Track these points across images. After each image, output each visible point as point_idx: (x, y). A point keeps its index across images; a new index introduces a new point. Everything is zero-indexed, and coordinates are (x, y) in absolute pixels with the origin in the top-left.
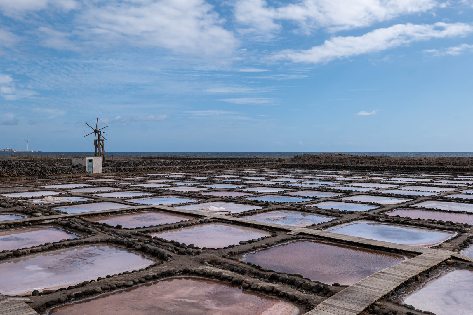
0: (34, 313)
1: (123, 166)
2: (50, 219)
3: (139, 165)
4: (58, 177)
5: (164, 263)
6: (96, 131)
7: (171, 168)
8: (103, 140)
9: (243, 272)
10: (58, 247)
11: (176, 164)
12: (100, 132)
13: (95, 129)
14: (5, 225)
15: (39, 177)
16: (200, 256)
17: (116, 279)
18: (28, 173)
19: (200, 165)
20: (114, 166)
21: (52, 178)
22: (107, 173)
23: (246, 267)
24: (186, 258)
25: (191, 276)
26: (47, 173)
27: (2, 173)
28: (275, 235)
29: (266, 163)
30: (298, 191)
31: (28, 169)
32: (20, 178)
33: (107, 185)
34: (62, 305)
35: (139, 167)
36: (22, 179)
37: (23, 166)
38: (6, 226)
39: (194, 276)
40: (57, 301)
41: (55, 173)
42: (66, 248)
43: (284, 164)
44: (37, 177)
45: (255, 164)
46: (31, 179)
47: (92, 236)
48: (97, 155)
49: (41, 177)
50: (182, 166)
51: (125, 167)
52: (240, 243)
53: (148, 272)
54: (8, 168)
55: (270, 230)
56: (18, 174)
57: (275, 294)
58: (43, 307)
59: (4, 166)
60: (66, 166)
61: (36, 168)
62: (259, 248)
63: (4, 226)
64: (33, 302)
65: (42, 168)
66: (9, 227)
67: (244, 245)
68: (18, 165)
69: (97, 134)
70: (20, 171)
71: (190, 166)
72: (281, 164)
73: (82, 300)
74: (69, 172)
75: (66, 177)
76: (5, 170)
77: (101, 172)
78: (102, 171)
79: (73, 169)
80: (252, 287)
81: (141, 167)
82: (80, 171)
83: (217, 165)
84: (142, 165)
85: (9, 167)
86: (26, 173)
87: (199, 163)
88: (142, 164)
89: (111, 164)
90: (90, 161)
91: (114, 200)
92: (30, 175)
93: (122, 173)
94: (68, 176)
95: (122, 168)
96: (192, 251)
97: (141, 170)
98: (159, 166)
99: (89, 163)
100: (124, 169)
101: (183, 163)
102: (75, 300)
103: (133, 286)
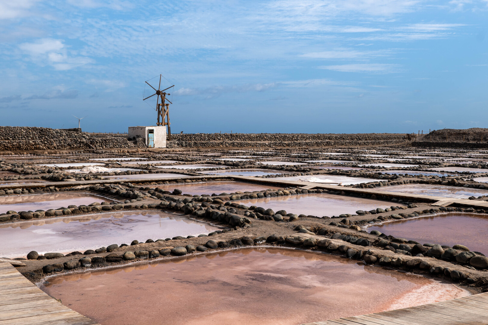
0: (18, 274)
1: (194, 139)
2: (84, 184)
3: (214, 139)
4: (109, 151)
5: (238, 230)
6: (158, 93)
7: (258, 144)
8: (167, 105)
9: (364, 243)
10: (86, 210)
11: (265, 139)
12: (165, 94)
13: (157, 90)
14: (23, 188)
15: (85, 150)
16: (295, 223)
17: (160, 245)
18: (70, 145)
19: (297, 141)
20: (181, 139)
21: (101, 152)
22: (172, 148)
23: (369, 237)
24: (272, 224)
25: (279, 247)
26: (95, 146)
27: (38, 144)
28: (412, 207)
29: (388, 141)
30: (440, 167)
31: (71, 140)
32: (61, 152)
33: (171, 158)
34: (69, 273)
35: (215, 141)
36: (63, 153)
37: (65, 136)
38: (23, 190)
39: (284, 246)
40: (61, 265)
41: (106, 147)
42: (98, 213)
43: (415, 142)
44: (82, 151)
45: (374, 141)
46: (74, 152)
47: (138, 200)
48: (160, 124)
49: (88, 150)
50: (273, 142)
51: (196, 142)
52: (357, 212)
53: (211, 238)
54: (47, 139)
55: (403, 201)
56: (58, 146)
57: (422, 272)
58: (37, 272)
59: (41, 135)
60: (120, 138)
61: (81, 139)
62: (388, 218)
63: (21, 190)
64: (24, 266)
65: (90, 139)
66: (27, 191)
67: (363, 215)
68: (59, 135)
69: (160, 96)
70: (61, 143)
71: (283, 142)
72: (411, 142)
73: (103, 268)
74: (123, 146)
75: (119, 151)
76: (42, 141)
77: (165, 147)
78: (167, 145)
79: (129, 141)
80: (382, 259)
81: (218, 142)
82: (138, 144)
83: (321, 142)
84: (219, 140)
85: (47, 137)
86: (69, 145)
87: (296, 138)
88: (219, 138)
89: (178, 138)
90: (151, 131)
91: (177, 171)
92: (73, 148)
93: (193, 149)
94: (122, 150)
95: (193, 142)
96: (282, 219)
97: (218, 145)
98: (241, 140)
99: (150, 134)
100: (196, 143)
101: (275, 137)
102: (92, 267)
103: (185, 254)
